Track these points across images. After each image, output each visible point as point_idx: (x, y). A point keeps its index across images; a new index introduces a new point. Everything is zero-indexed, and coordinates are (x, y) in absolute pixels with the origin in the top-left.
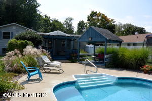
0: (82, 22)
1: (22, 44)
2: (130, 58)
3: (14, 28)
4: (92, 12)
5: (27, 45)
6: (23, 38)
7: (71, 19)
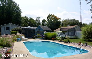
0: (44, 20)
1: (15, 32)
2: (50, 36)
3: (11, 25)
4: (49, 14)
5: (17, 32)
6: (15, 30)
7: (39, 18)
